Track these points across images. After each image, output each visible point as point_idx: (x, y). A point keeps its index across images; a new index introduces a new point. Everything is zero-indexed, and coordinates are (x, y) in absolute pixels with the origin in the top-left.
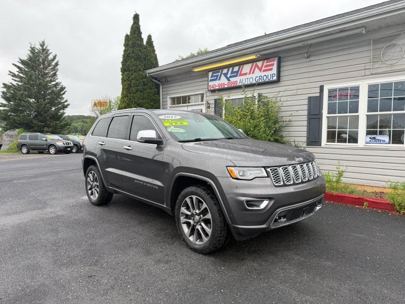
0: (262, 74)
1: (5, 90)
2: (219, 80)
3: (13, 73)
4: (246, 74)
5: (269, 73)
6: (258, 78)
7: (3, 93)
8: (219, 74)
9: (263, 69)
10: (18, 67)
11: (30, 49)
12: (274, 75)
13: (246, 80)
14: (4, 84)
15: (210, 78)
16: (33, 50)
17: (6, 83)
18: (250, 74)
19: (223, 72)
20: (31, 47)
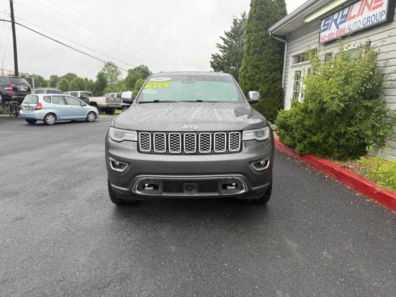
0: (371, 13)
1: (213, 60)
2: (329, 29)
3: (219, 45)
4: (354, 17)
5: (378, 11)
6: (366, 20)
7: (211, 62)
8: (330, 21)
9: (373, 5)
10: (224, 39)
11: (233, 21)
12: (383, 12)
13: (354, 24)
14: (212, 55)
15: (322, 29)
16: (235, 22)
17: (214, 54)
18: (358, 16)
19: (334, 19)
20: (234, 20)
